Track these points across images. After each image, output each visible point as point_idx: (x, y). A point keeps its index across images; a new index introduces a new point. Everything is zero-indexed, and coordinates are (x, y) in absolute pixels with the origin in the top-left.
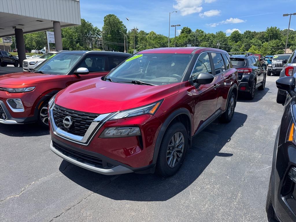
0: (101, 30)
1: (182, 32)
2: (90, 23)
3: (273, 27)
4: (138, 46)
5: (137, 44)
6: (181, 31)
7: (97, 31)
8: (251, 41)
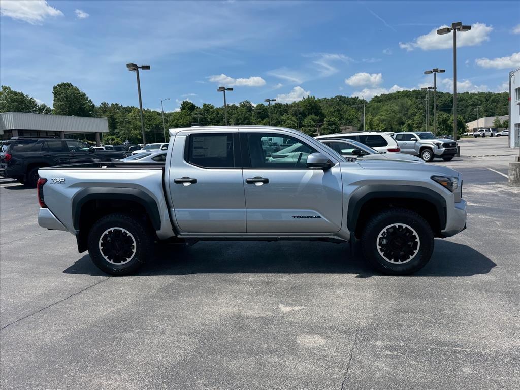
0: (52, 108)
1: (183, 109)
2: (32, 98)
3: (310, 97)
4: (116, 131)
5: (116, 129)
6: (181, 106)
7: (46, 110)
8: (282, 118)
